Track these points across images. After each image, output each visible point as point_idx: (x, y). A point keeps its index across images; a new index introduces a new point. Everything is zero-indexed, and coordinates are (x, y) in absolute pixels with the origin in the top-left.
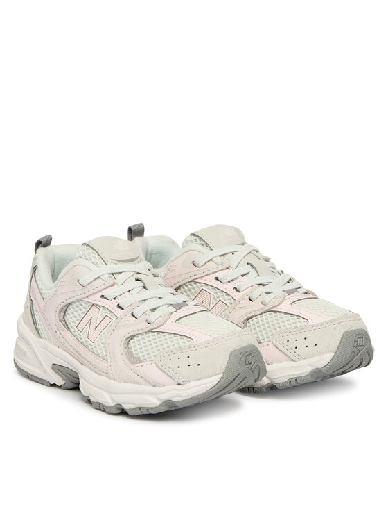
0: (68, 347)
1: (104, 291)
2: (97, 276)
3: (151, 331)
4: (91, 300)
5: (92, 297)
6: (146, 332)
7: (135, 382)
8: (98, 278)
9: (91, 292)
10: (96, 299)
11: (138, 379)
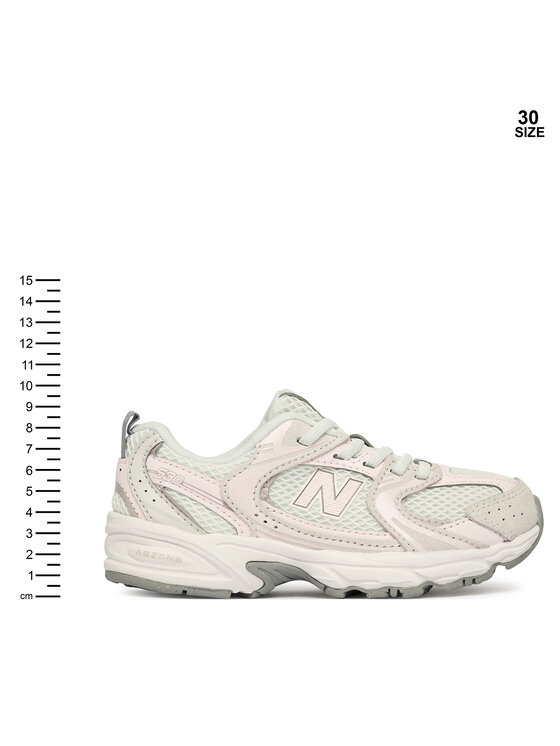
0: (287, 531)
1: (337, 449)
2: (323, 432)
3: (429, 488)
4: (320, 462)
5: (320, 459)
6: (423, 490)
7: (451, 547)
8: (325, 434)
9: (319, 452)
10: (328, 460)
11: (455, 542)
